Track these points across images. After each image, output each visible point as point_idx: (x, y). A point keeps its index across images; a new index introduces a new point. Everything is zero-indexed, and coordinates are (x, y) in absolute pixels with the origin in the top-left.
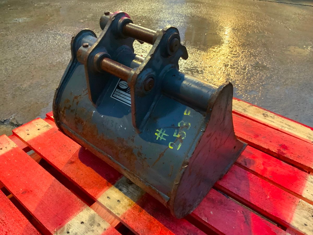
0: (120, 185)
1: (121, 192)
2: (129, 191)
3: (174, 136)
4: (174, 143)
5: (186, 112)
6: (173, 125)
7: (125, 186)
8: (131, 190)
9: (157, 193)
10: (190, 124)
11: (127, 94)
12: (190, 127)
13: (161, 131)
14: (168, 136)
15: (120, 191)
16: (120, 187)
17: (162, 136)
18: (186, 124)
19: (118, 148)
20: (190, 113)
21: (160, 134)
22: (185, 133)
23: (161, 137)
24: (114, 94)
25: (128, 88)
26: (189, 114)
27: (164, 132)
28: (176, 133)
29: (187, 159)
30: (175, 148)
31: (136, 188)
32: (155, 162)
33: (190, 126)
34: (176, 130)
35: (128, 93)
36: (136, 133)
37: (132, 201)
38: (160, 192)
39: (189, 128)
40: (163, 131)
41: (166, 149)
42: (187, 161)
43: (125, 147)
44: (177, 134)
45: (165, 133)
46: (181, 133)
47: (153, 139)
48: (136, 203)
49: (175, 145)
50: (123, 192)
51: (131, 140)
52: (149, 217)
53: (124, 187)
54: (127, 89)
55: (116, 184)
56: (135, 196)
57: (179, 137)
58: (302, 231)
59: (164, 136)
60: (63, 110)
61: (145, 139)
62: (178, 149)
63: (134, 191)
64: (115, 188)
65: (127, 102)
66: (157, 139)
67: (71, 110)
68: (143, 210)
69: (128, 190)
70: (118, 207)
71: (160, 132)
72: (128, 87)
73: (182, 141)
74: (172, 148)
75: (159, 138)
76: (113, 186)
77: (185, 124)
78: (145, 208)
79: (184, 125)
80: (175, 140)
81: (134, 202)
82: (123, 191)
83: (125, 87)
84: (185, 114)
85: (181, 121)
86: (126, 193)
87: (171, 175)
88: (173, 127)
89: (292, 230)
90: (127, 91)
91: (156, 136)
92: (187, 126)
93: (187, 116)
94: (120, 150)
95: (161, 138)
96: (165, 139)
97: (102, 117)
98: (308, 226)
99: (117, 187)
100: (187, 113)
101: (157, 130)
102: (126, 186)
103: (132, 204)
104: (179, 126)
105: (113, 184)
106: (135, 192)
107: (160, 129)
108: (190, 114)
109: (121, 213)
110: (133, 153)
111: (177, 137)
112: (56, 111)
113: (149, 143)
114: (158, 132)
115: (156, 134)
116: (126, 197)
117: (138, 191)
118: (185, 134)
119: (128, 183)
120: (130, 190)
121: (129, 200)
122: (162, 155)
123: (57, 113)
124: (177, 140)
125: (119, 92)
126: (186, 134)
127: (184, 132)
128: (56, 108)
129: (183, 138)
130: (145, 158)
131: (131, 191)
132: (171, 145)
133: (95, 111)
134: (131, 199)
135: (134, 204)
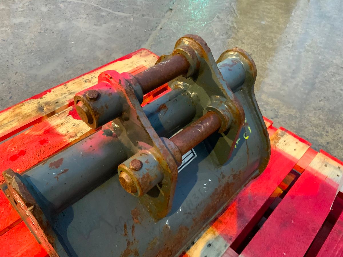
1: (196, 243)
15: (195, 244)
30: (249, 134)
32: (247, 163)
36: (220, 168)
37: (209, 230)
41: (247, 143)
48: (211, 226)
49: (247, 133)
51: (222, 178)
52: (227, 214)
62: (251, 132)
64: (190, 250)
66: (236, 147)
68: (220, 220)
70: (217, 247)
73: (247, 124)
74: (248, 137)
81: (209, 228)
95: (237, 142)
96: (240, 139)
97: (180, 210)
103: (212, 231)
109: (225, 243)
116: (203, 236)
124: (245, 128)
129: (246, 121)
132: (246, 136)
133: (167, 221)
134: (206, 231)
135: (212, 227)
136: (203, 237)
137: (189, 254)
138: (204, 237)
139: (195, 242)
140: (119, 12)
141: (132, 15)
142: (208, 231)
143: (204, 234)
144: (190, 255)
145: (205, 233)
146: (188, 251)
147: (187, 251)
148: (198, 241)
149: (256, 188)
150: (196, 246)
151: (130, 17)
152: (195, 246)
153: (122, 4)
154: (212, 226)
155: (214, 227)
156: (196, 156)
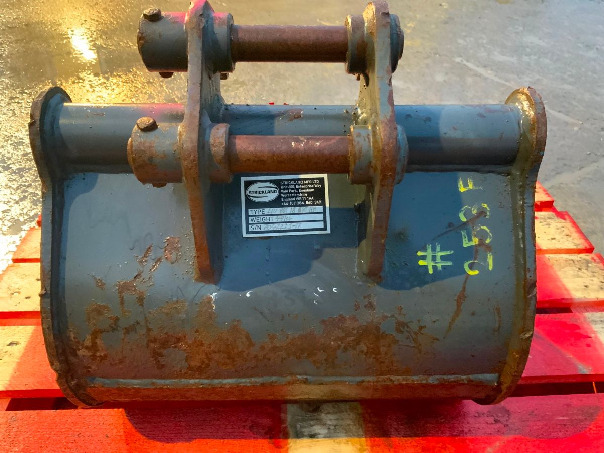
0: (301, 427)
1: (317, 440)
2: (330, 425)
3: (465, 245)
4: (475, 260)
5: (462, 185)
6: (450, 225)
7: (312, 423)
8: (330, 420)
9: (466, 382)
10: (485, 206)
11: (289, 210)
12: (490, 211)
13: (429, 250)
14: (452, 252)
15: (314, 440)
16: (306, 431)
17: (439, 259)
18: (477, 211)
19: (332, 343)
20: (472, 183)
21: (429, 258)
22: (485, 228)
23: (437, 265)
24: (250, 226)
25: (283, 195)
26: (471, 186)
27: (438, 248)
28: (466, 237)
29: (530, 277)
30: (483, 269)
31: (336, 410)
32: (450, 323)
33: (488, 209)
34: (463, 233)
35: (289, 206)
36: (369, 285)
37: (357, 439)
38: (471, 377)
39: (488, 214)
40: (434, 249)
41: (465, 282)
42: (531, 280)
43: (355, 332)
44: (470, 240)
45: (442, 250)
46: (477, 232)
47: (421, 277)
48: (366, 437)
49: (479, 264)
50: (322, 436)
51: (366, 306)
52: (414, 443)
53: (312, 426)
54: (279, 197)
55: (291, 431)
56: (351, 427)
57: (477, 243)
58: (592, 299)
59: (444, 258)
60: (88, 343)
61: (401, 288)
62: (490, 268)
63: (338, 419)
64: (298, 441)
65: (300, 228)
66: (431, 271)
67: (126, 328)
68: (392, 441)
69: (325, 424)
71: (429, 253)
72: (280, 193)
73: (489, 248)
74: (476, 272)
75: (435, 268)
76: (290, 441)
77: (474, 210)
78: (390, 434)
79: (474, 212)
80: (472, 253)
81: (361, 437)
82: (319, 434)
83: (272, 197)
84: (462, 189)
85: (462, 209)
86: (327, 433)
87: (499, 329)
88: (451, 228)
89: (578, 306)
90: (284, 202)
91: (426, 267)
92: (482, 213)
93: (469, 191)
94: (339, 347)
95: (439, 265)
96: (450, 264)
97: (248, 295)
98: (591, 287)
99: (299, 435)
100: (466, 185)
101: (420, 254)
102: (312, 420)
103: (361, 445)
104: (464, 220)
105: (286, 436)
106: (342, 419)
107: (424, 249)
108: (474, 185)
110: (383, 333)
111: (474, 244)
112: (63, 358)
113: (417, 289)
114: (424, 257)
115: (421, 263)
116: (338, 440)
117: (343, 412)
118: (488, 231)
119: (309, 411)
120: (329, 423)
121: (349, 443)
122: (461, 298)
123: (67, 362)
124: (477, 251)
125: (260, 214)
126: (489, 228)
127: (482, 227)
128: (60, 351)
129: (488, 241)
130: (421, 328)
131: (334, 423)
132: (471, 267)
133: (216, 294)
134: (351, 437)
135: (367, 441)
136: (336, 441)
137: (291, 445)
138: (339, 443)
139: (317, 438)
140: (560, 112)
141: (581, 123)
142: (353, 440)
143: (344, 439)
144: (291, 447)
145: (346, 438)
146: (294, 440)
147: (293, 438)
148: (324, 439)
149: (518, 449)
150: (314, 443)
151: (574, 125)
152: (312, 442)
153: (574, 103)
154: (368, 439)
155: (369, 443)
156: (328, 231)
